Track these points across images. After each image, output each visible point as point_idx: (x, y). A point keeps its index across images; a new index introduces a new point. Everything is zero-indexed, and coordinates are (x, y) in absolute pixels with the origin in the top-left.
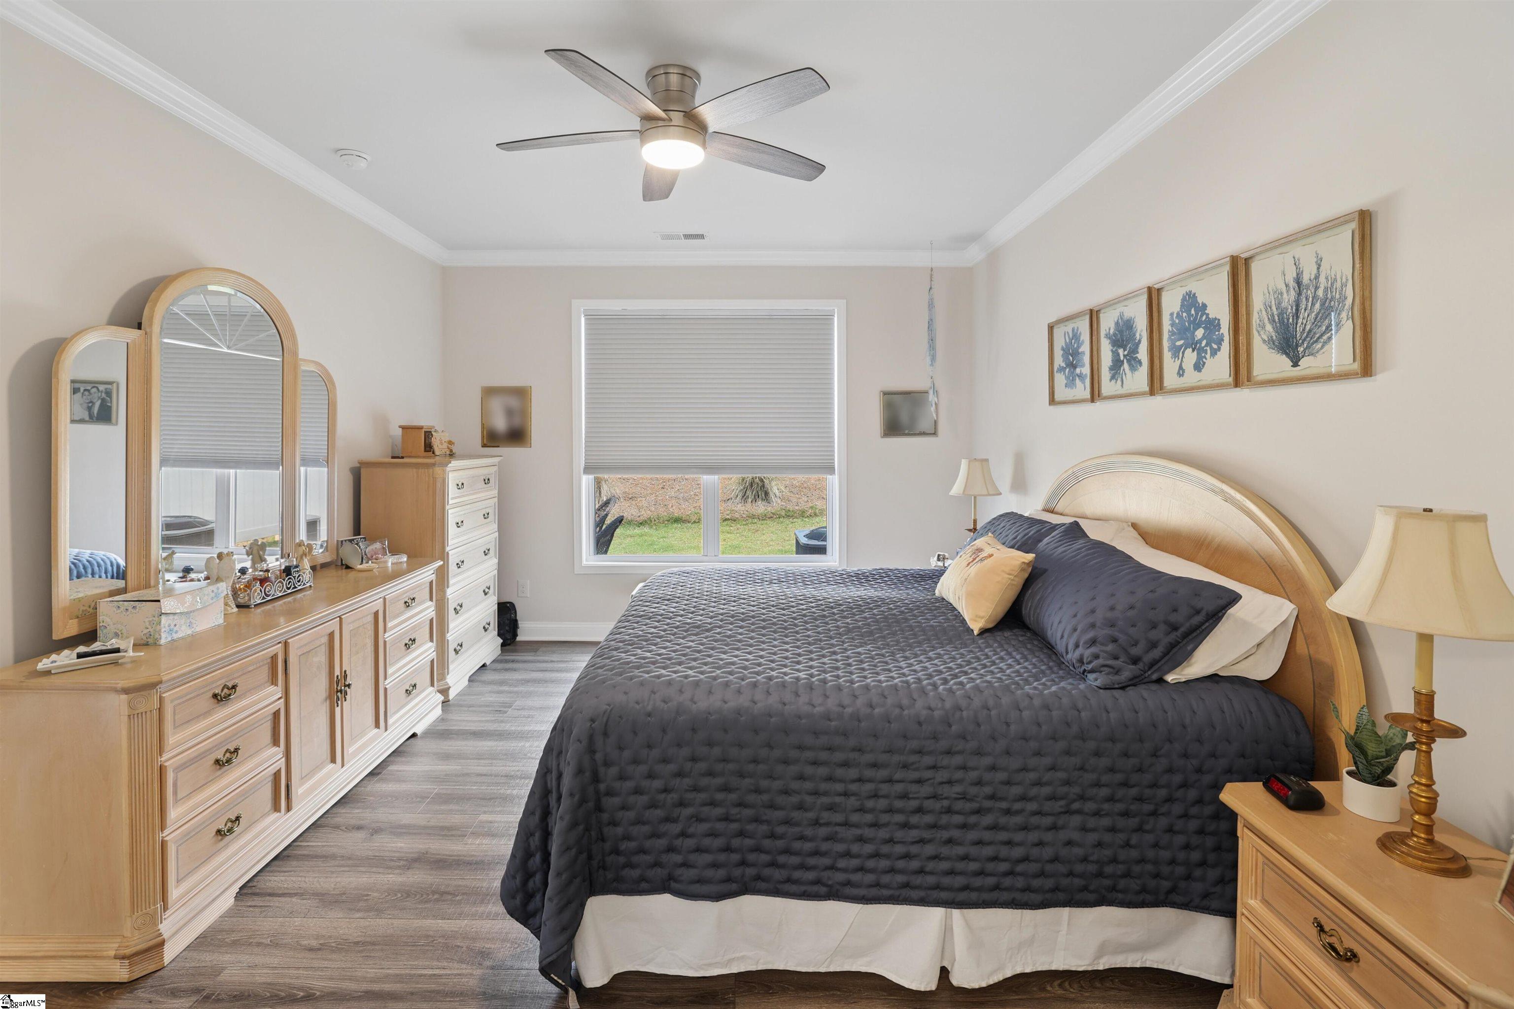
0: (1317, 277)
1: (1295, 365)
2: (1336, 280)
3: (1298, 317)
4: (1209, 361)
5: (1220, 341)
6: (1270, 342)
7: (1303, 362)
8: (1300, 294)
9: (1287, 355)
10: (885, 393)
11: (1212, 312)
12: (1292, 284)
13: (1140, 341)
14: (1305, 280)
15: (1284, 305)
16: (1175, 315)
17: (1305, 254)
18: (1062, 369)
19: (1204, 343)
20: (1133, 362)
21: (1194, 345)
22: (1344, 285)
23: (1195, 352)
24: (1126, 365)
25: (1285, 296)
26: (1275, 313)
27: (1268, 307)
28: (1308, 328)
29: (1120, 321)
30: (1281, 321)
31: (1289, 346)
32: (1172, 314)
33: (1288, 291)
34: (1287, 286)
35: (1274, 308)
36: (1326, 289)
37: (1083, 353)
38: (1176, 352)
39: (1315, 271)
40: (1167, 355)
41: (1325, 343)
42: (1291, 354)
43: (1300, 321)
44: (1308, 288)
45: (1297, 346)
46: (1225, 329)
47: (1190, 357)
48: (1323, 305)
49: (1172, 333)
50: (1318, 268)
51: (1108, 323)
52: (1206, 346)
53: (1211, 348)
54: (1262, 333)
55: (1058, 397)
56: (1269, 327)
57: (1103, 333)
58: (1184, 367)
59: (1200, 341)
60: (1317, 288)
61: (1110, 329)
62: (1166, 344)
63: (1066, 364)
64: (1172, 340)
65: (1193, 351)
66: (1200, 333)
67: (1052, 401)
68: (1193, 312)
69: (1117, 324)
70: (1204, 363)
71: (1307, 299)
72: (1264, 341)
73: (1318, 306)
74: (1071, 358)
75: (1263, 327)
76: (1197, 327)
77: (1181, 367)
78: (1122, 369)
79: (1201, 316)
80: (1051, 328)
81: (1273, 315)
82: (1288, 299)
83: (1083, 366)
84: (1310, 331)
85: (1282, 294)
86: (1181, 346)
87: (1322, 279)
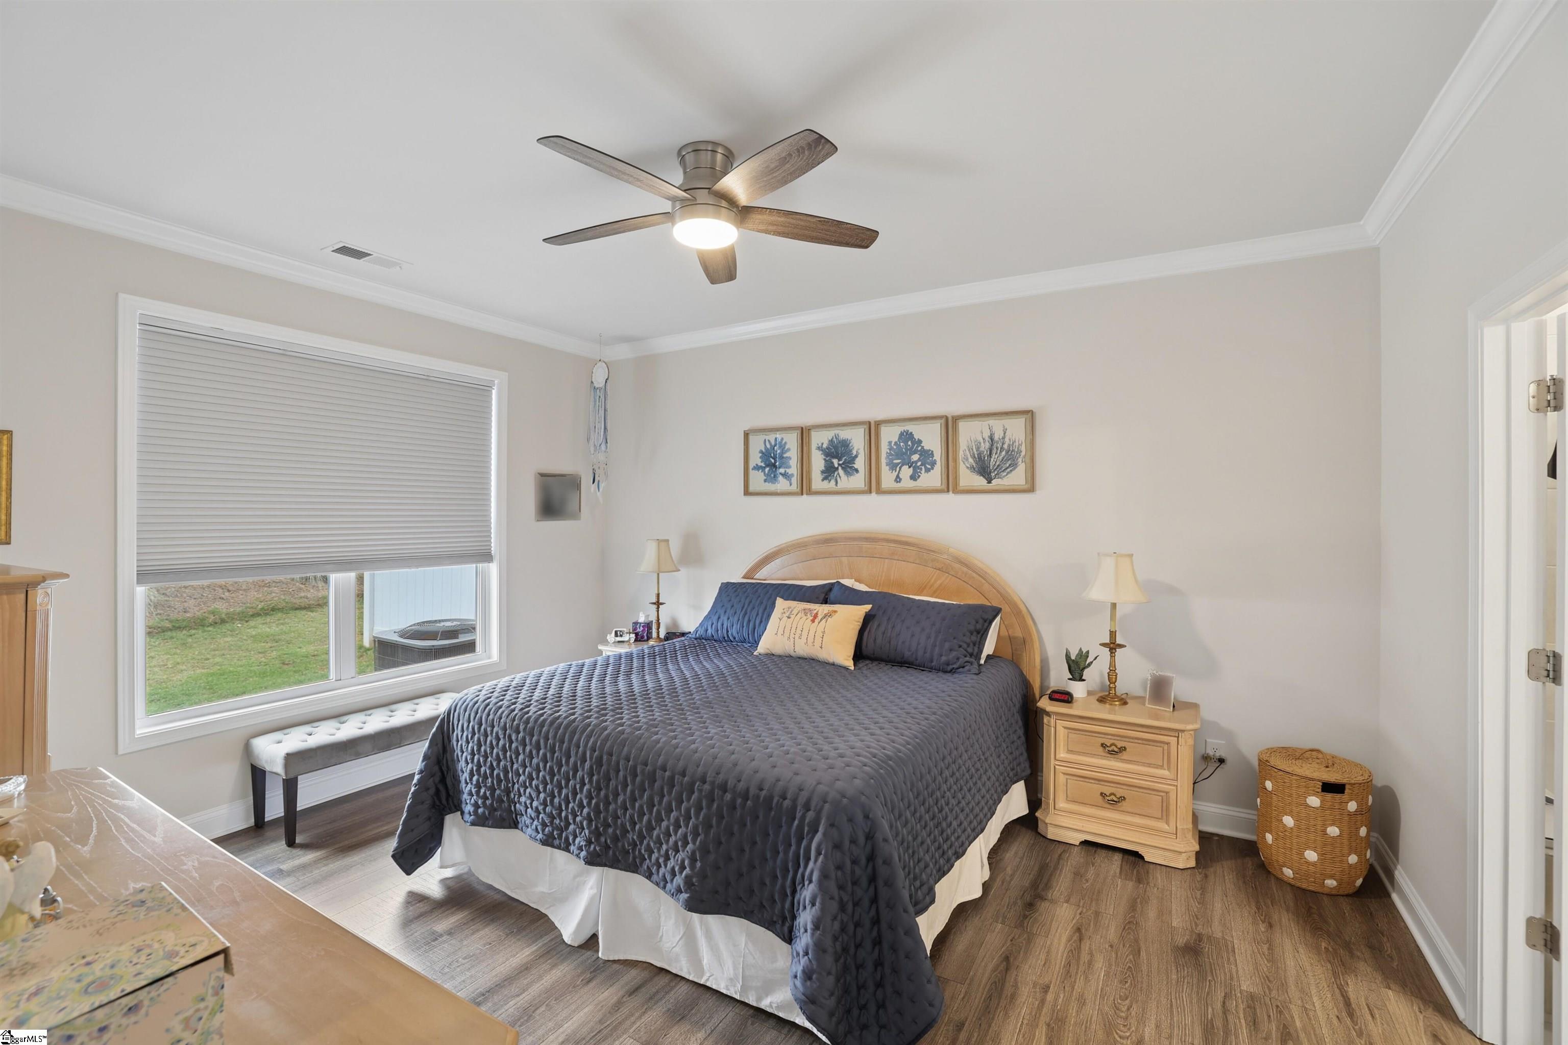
0: (1004, 438)
1: (989, 482)
2: (1015, 441)
3: (991, 457)
4: (923, 475)
5: (933, 464)
6: (972, 469)
7: (994, 482)
8: (992, 445)
9: (984, 477)
10: (542, 475)
11: (926, 445)
12: (987, 439)
13: (856, 456)
14: (996, 438)
15: (982, 449)
16: (893, 443)
17: (998, 426)
18: (757, 468)
19: (919, 464)
20: (849, 469)
21: (910, 464)
22: (1020, 445)
23: (912, 468)
24: (840, 471)
25: (982, 444)
26: (976, 452)
27: (970, 449)
28: (998, 463)
29: (835, 439)
30: (980, 458)
31: (984, 472)
32: (890, 443)
33: (984, 442)
34: (984, 439)
35: (975, 450)
36: (1009, 445)
37: (790, 458)
38: (893, 467)
39: (1002, 435)
40: (885, 469)
41: (1008, 473)
42: (987, 476)
43: (992, 460)
44: (997, 442)
45: (990, 472)
46: (938, 456)
47: (906, 472)
48: (1007, 452)
49: (889, 455)
50: (1005, 434)
51: (820, 439)
52: (921, 465)
53: (926, 467)
54: (966, 463)
55: (752, 489)
56: (971, 460)
57: (814, 446)
58: (901, 476)
59: (916, 462)
60: (1003, 444)
61: (822, 444)
62: (883, 461)
63: (765, 464)
64: (890, 459)
65: (910, 467)
66: (915, 457)
67: (747, 492)
68: (910, 443)
69: (831, 441)
70: (919, 476)
71: (997, 448)
72: (968, 468)
73: (1004, 453)
74: (773, 461)
75: (967, 459)
76: (915, 453)
77: (898, 476)
78: (836, 473)
79: (917, 447)
80: (746, 435)
81: (974, 454)
82: (984, 447)
83: (789, 467)
84: (998, 466)
85: (980, 443)
86: (898, 464)
87: (1007, 440)
